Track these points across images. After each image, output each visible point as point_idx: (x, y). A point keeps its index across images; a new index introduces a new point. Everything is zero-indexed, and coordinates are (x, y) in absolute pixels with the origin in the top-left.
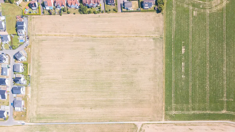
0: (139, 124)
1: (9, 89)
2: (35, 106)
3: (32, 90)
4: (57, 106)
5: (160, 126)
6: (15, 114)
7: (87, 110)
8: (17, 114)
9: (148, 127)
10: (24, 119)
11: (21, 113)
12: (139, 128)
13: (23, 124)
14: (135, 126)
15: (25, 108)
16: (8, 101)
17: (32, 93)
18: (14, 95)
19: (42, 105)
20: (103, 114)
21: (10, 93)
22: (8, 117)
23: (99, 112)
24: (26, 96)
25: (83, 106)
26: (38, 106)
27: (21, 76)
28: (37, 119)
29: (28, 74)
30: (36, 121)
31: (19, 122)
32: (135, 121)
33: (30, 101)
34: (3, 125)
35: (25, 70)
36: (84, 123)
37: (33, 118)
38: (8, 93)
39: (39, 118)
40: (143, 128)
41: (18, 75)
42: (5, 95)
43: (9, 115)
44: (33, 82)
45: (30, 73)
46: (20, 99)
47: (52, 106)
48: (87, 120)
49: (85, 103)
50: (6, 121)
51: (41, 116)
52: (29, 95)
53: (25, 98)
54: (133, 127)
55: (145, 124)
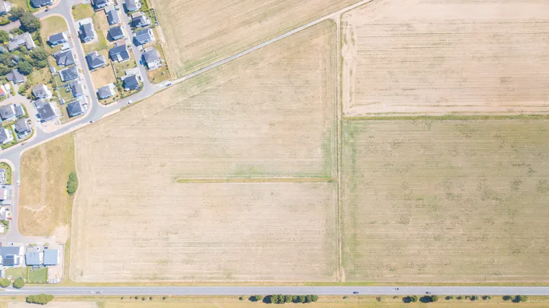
0: (335, 16)
1: (129, 42)
2: (177, 51)
3: (164, 30)
4: (210, 38)
5: (366, 7)
6: (151, 75)
7: (256, 26)
8: (154, 74)
9: (351, 15)
10: (168, 77)
11: (160, 69)
12: (338, 22)
13: (168, 85)
14: (331, 21)
15: (163, 61)
16: (133, 61)
17: (164, 34)
18: (140, 47)
19: (186, 46)
20: (281, 23)
21: (133, 46)
22: (142, 83)
23: (272, 22)
24: (158, 41)
25: (248, 23)
26: (181, 51)
27: (140, 14)
28: (187, 69)
29: (150, 8)
30: (187, 73)
31: (161, 85)
32: (329, 14)
33: (167, 47)
34: (139, 100)
35: (142, 4)
36: (257, 47)
37: (181, 70)
38: (130, 48)
39: (189, 66)
40: (343, 20)
41: (134, 15)
42: (126, 51)
43: (142, 80)
44: (162, 18)
45: (151, 5)
46: (151, 49)
47: (201, 41)
48: (260, 40)
49: (248, 18)
50: (141, 92)
51: (191, 63)
52: (163, 39)
53: (158, 46)
54: (329, 24)
55: (343, 13)
